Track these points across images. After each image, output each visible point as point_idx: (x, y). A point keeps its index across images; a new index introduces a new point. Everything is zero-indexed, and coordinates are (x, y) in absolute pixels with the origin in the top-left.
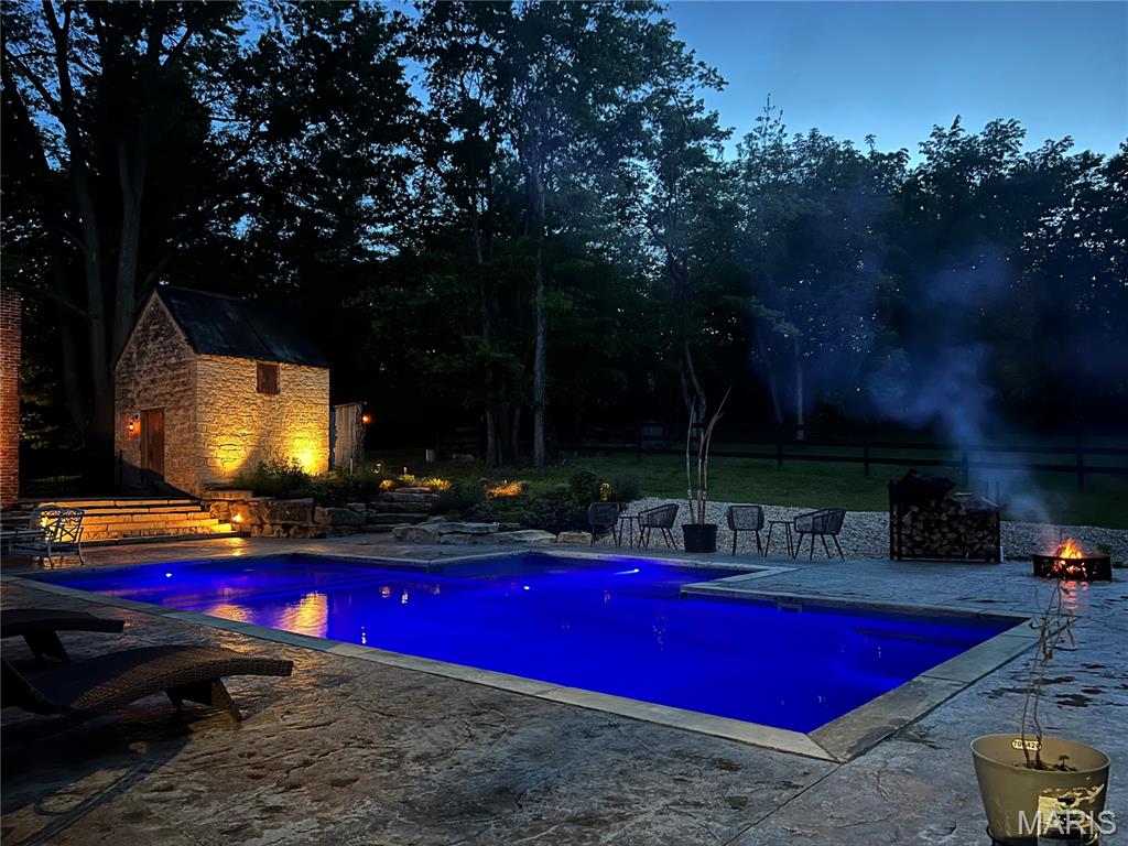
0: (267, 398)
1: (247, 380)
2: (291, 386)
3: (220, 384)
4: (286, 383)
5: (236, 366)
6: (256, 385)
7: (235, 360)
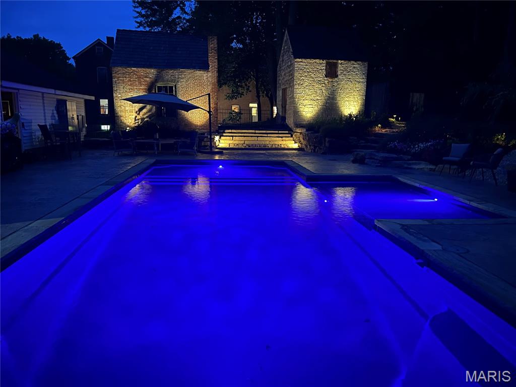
0: (330, 80)
1: (321, 71)
2: (345, 73)
3: (306, 74)
4: (341, 71)
5: (315, 64)
6: (325, 73)
7: (314, 61)
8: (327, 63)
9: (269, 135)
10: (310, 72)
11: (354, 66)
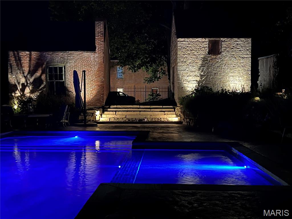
0: (214, 57)
1: (203, 49)
2: (228, 49)
3: (189, 52)
4: (225, 48)
5: (197, 43)
6: (208, 50)
7: (197, 39)
8: (210, 41)
9: (152, 110)
10: (193, 50)
11: (237, 42)
